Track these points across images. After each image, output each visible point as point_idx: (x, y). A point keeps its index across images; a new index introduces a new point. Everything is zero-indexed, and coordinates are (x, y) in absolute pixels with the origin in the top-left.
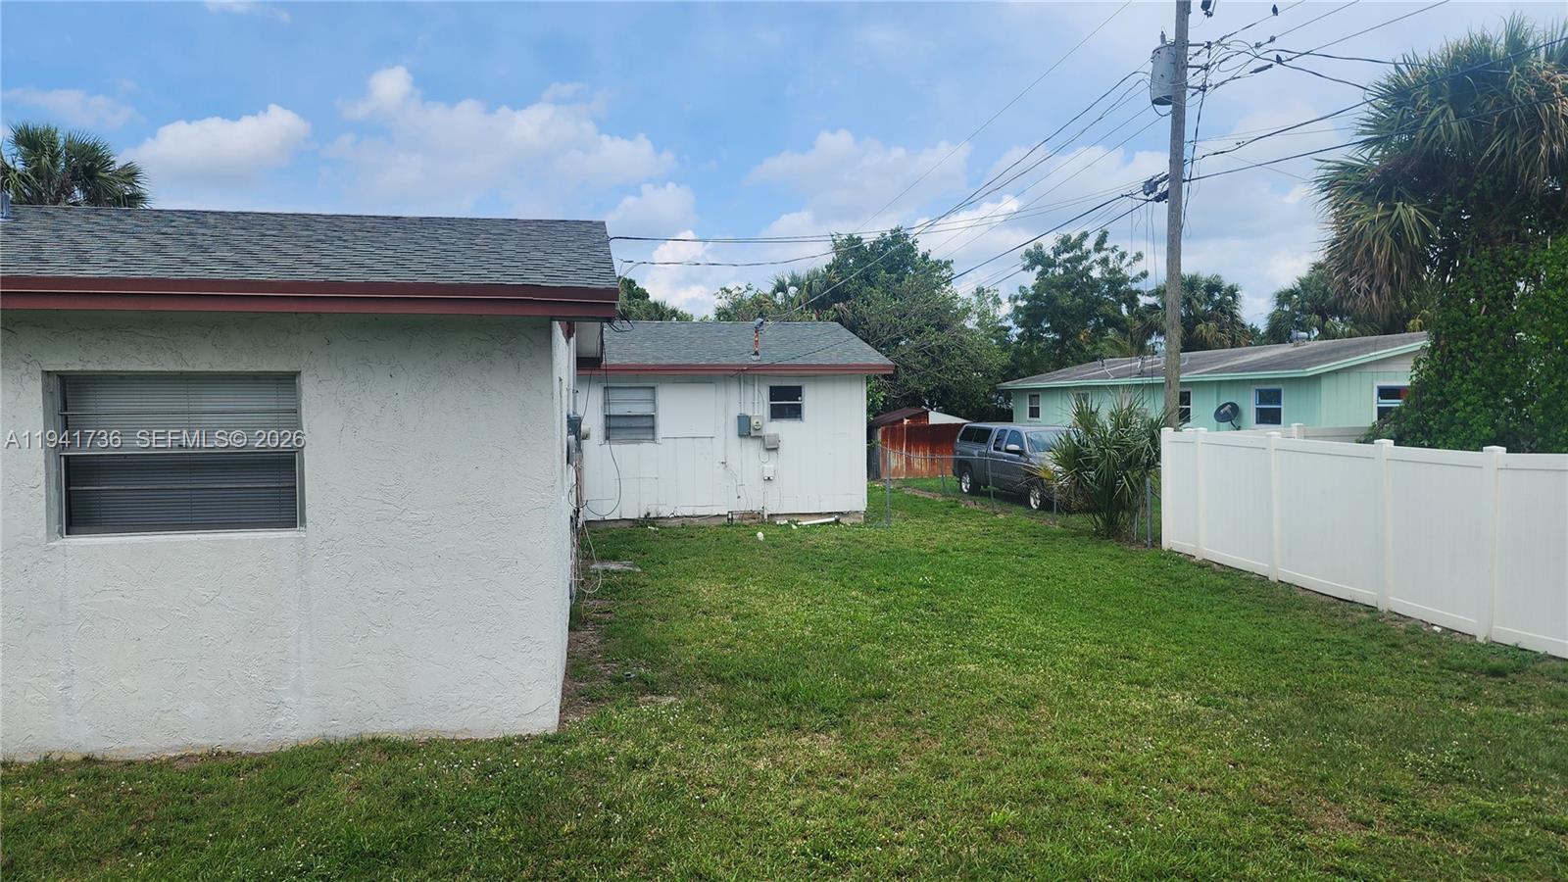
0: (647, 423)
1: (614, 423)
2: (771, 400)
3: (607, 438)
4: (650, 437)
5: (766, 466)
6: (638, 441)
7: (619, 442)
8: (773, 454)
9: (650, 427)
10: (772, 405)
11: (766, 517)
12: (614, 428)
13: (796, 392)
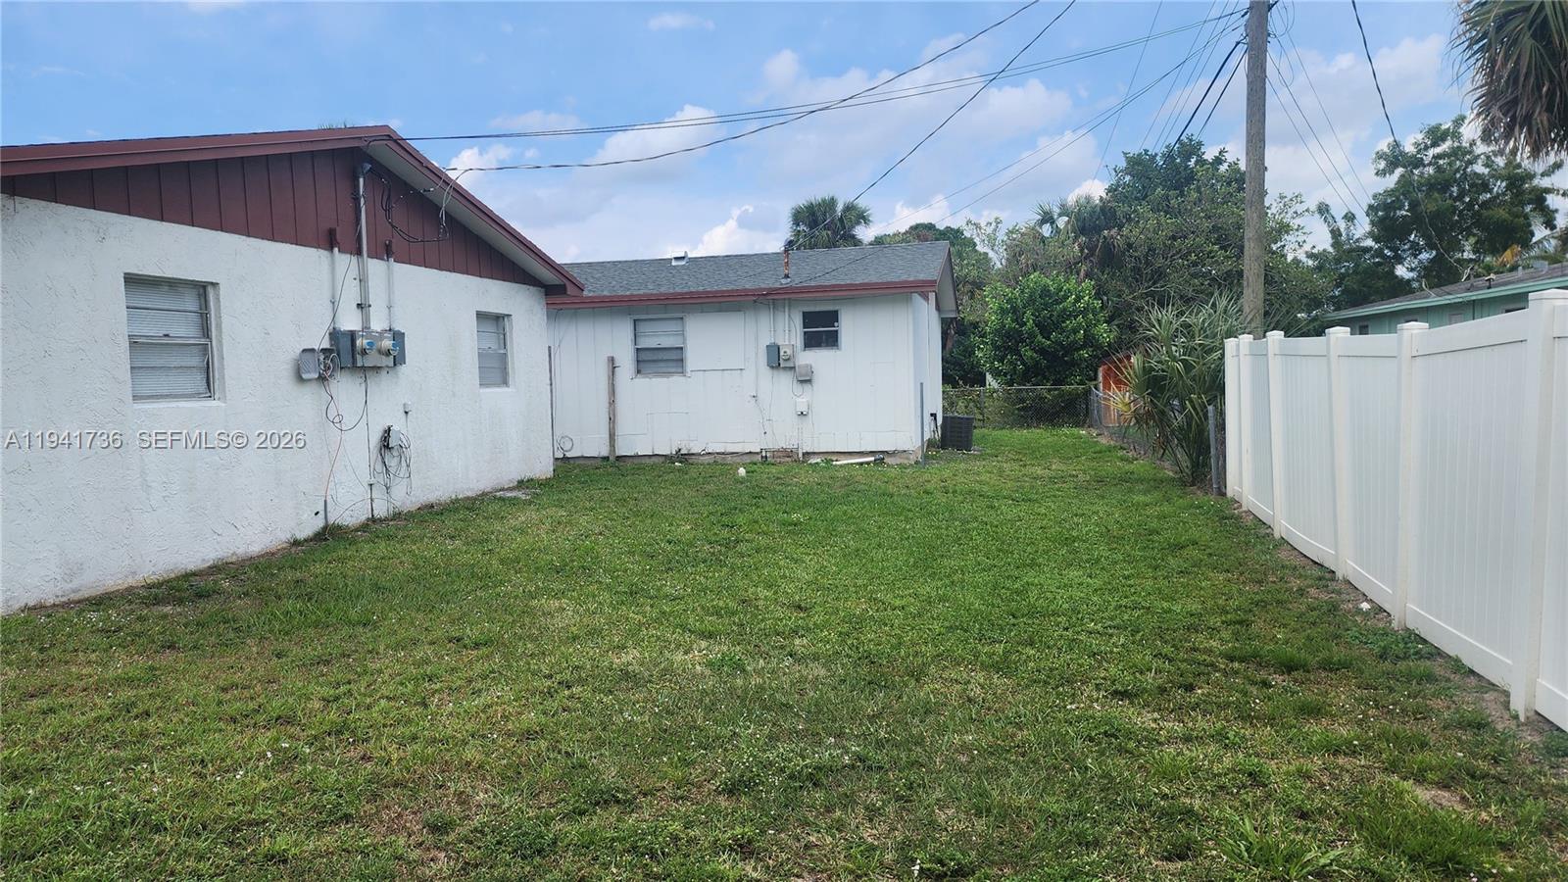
0: (674, 355)
1: (644, 356)
2: (804, 328)
3: (639, 372)
4: (680, 370)
5: (799, 400)
6: (669, 374)
7: (646, 375)
8: (807, 387)
9: (677, 360)
10: (805, 333)
11: (800, 455)
12: (644, 361)
13: (832, 317)
